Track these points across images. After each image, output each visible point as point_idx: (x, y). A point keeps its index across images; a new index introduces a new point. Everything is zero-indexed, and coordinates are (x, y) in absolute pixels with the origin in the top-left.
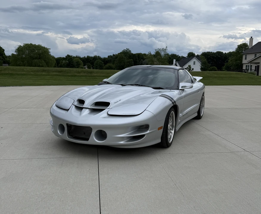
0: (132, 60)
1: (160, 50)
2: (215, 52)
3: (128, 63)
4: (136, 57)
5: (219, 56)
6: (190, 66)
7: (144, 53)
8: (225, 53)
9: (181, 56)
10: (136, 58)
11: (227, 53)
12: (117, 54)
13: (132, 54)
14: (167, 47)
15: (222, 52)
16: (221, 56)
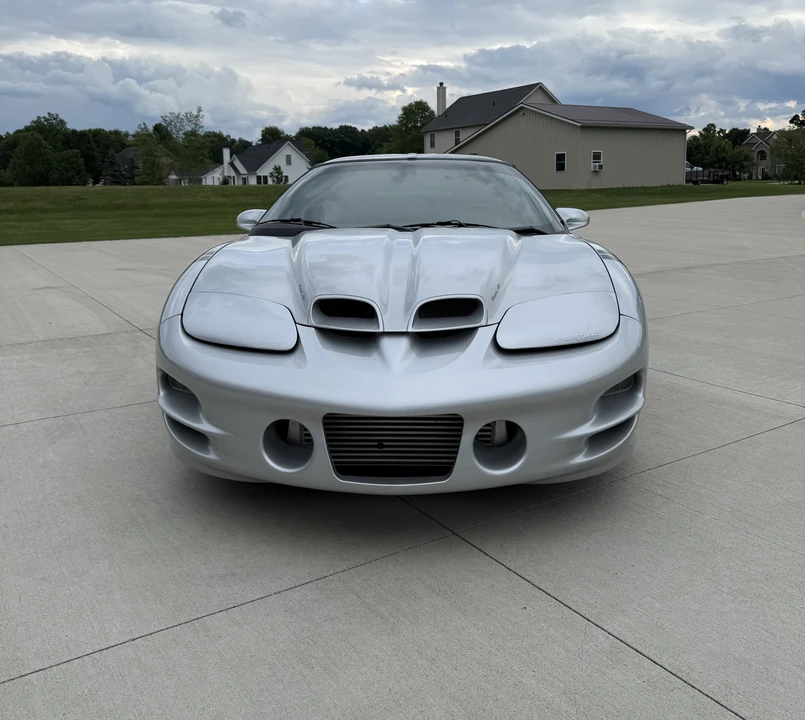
0: (75, 151)
1: (178, 117)
2: (336, 126)
3: (64, 165)
4: (89, 142)
5: (348, 140)
6: (278, 169)
7: (112, 129)
8: (363, 131)
9: (237, 139)
10: (88, 146)
11: (366, 130)
12: (11, 133)
13: (74, 132)
14: (200, 110)
15: (355, 128)
16: (352, 138)
